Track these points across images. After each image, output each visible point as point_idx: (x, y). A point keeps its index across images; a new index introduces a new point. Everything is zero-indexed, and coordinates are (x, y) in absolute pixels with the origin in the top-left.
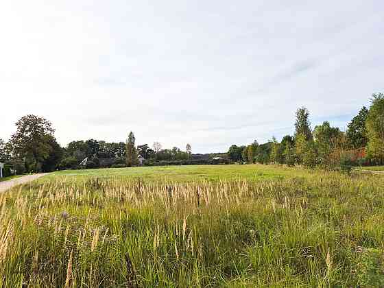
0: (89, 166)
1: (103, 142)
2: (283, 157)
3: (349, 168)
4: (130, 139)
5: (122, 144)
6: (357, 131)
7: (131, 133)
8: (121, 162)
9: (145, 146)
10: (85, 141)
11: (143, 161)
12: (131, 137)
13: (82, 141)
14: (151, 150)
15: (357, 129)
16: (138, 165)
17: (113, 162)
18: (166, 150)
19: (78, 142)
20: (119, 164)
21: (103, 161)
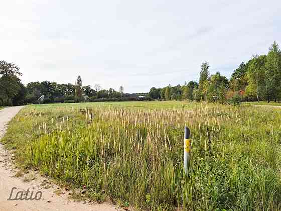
0: (46, 102)
1: (55, 83)
2: (192, 96)
3: (238, 103)
4: (78, 81)
5: (70, 85)
6: (237, 78)
7: (79, 77)
8: (70, 99)
9: (88, 87)
10: (40, 82)
11: (87, 99)
12: (79, 80)
13: (38, 83)
14: (93, 90)
15: (237, 77)
16: (83, 101)
17: (65, 98)
18: (104, 90)
19: (35, 83)
20: (69, 100)
21: (57, 98)
